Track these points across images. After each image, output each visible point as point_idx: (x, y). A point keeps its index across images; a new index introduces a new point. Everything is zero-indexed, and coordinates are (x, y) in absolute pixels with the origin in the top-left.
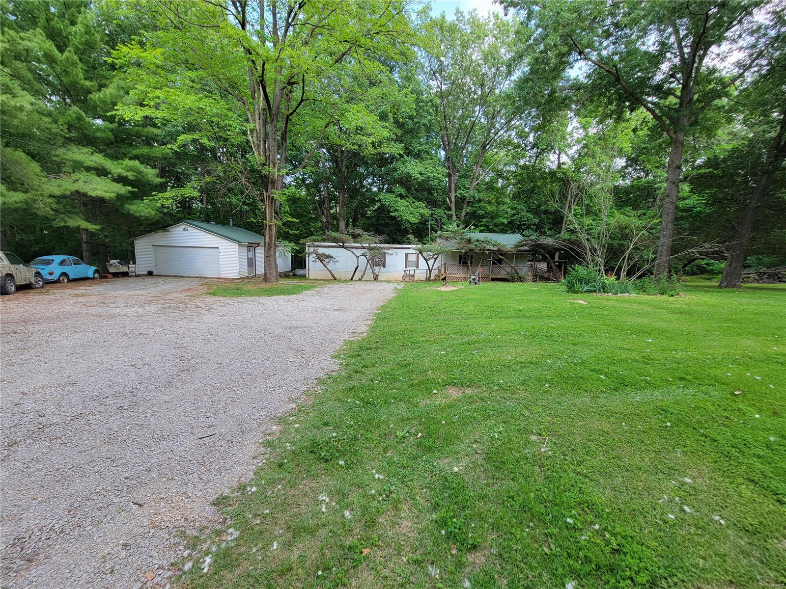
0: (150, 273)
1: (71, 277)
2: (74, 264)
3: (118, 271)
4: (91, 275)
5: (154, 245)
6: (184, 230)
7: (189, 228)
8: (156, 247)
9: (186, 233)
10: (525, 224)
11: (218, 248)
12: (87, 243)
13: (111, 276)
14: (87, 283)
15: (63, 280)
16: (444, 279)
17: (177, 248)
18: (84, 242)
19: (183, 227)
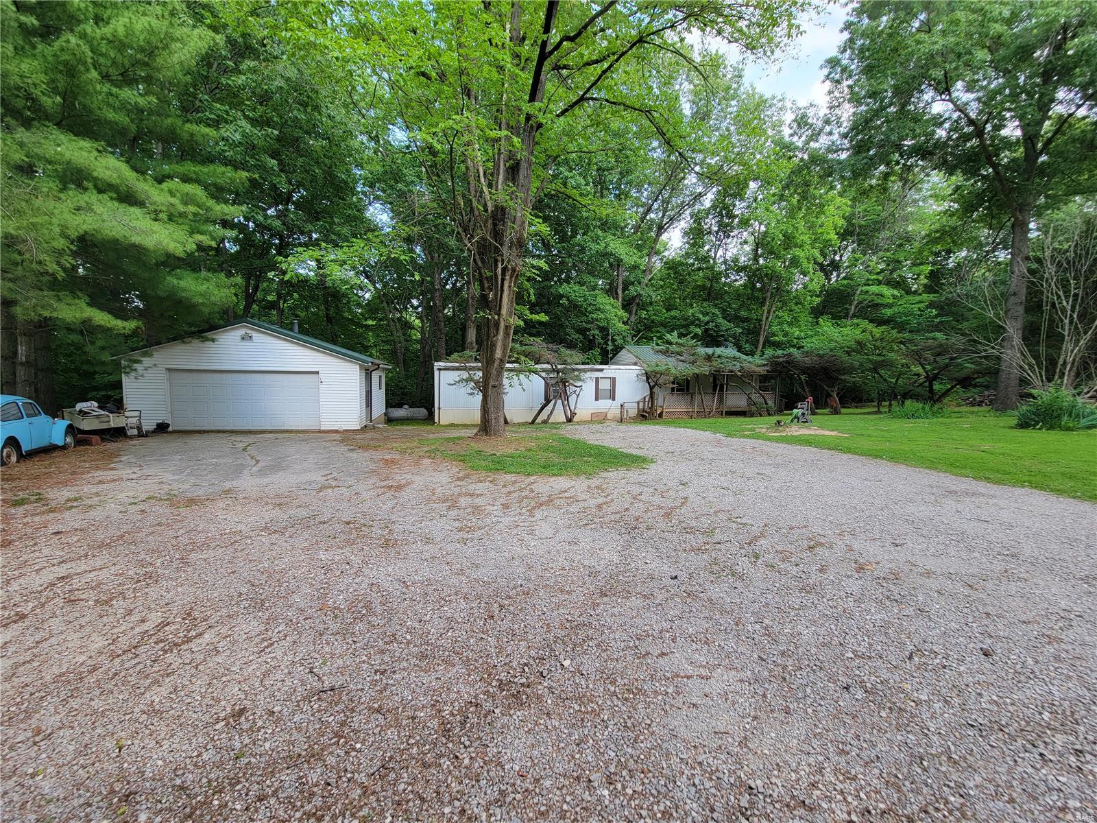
0: (162, 428)
1: (25, 447)
2: (29, 416)
3: (104, 426)
4: (59, 442)
5: (169, 370)
6: (243, 338)
7: (255, 335)
8: (174, 375)
9: (247, 344)
10: (723, 336)
11: (317, 373)
12: (27, 364)
13: (98, 438)
14: (57, 456)
15: (9, 456)
16: (661, 415)
17: (224, 375)
18: (22, 364)
19: (242, 332)
